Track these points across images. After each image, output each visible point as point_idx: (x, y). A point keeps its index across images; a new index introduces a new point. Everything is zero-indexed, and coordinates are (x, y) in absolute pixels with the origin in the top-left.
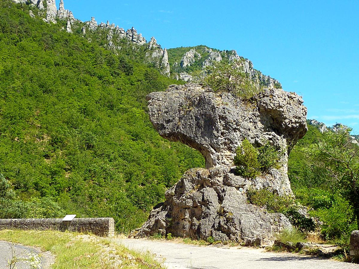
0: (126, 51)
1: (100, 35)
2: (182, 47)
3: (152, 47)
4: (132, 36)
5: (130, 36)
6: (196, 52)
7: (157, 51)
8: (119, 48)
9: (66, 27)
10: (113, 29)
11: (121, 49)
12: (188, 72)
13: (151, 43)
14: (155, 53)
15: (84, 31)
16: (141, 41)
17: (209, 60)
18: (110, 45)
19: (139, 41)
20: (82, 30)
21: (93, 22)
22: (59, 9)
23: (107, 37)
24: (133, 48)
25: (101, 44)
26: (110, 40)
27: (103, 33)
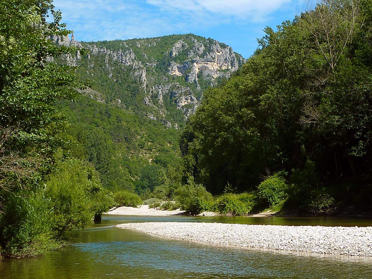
0: (118, 71)
1: (100, 58)
2: (174, 34)
3: (135, 68)
4: (122, 59)
5: (120, 59)
6: (184, 43)
7: (138, 71)
8: (113, 68)
9: (77, 55)
10: (108, 54)
11: (114, 69)
12: (176, 61)
13: (134, 65)
14: (136, 73)
15: (89, 57)
16: (127, 63)
17: (194, 50)
18: (107, 67)
19: (126, 63)
20: (88, 56)
21: (95, 48)
22: (72, 40)
23: (105, 60)
24: (122, 68)
25: (101, 66)
26: (106, 63)
27: (102, 57)
